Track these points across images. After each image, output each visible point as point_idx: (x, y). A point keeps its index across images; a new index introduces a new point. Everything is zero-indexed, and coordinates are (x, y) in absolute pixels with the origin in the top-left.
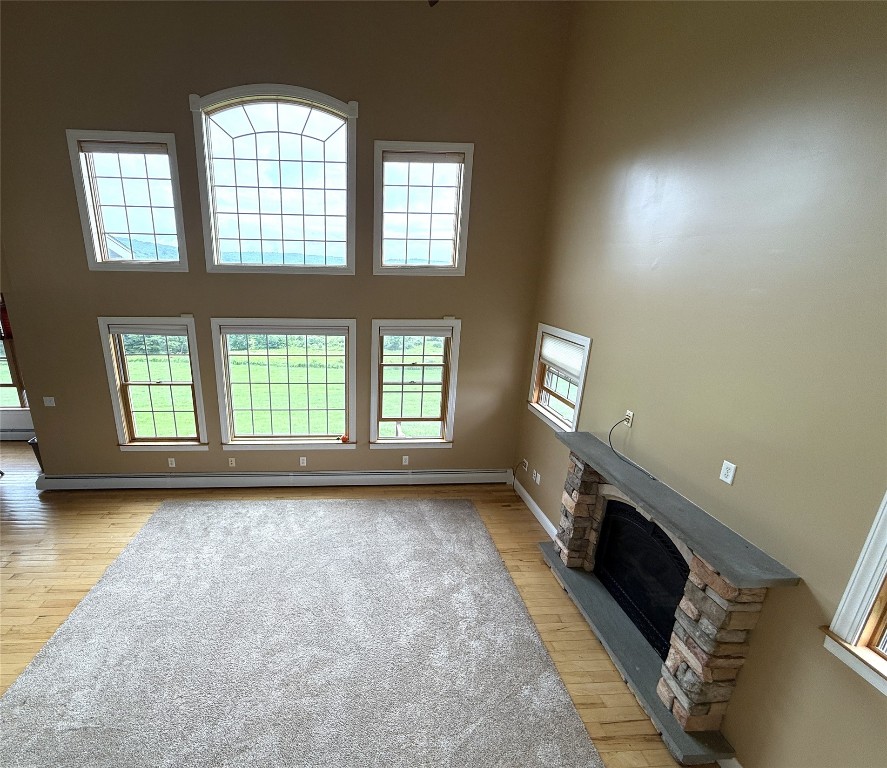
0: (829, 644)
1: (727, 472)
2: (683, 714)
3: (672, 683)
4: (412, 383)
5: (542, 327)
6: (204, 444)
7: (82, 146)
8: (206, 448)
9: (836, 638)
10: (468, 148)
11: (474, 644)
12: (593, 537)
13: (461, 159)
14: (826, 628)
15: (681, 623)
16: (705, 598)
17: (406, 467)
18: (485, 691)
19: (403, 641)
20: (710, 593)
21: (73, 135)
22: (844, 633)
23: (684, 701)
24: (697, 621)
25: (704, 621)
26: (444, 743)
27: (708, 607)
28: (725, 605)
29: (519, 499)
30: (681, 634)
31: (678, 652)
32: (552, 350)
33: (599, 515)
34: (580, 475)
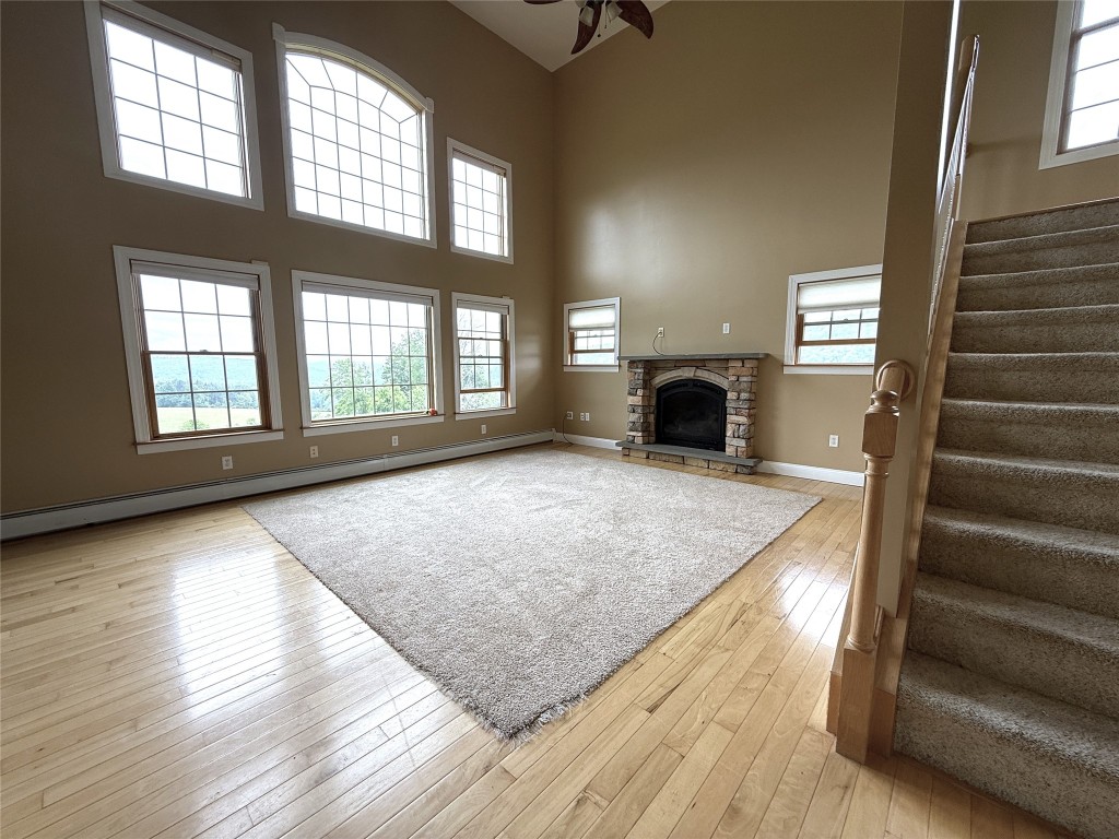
0: (785, 369)
2: (744, 450)
3: (735, 442)
5: (568, 306)
6: (278, 430)
8: (281, 435)
9: (787, 365)
10: (508, 167)
12: (652, 418)
13: (502, 172)
14: (783, 365)
15: (730, 406)
16: (740, 383)
17: (485, 435)
20: (741, 379)
22: (789, 362)
23: (743, 444)
24: (738, 398)
25: (742, 395)
28: (750, 379)
29: (572, 444)
30: (733, 411)
31: (732, 423)
32: (579, 319)
33: (654, 402)
34: (641, 377)
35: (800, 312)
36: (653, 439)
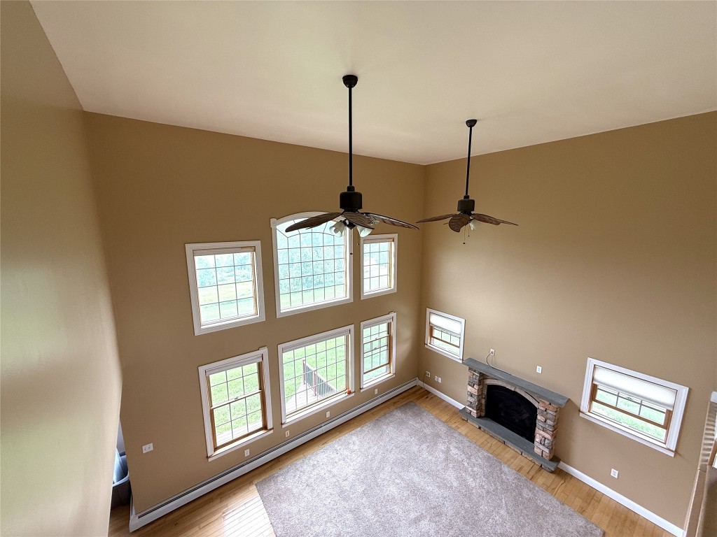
0: (581, 415)
1: (539, 370)
2: (548, 455)
3: (541, 447)
4: (375, 349)
5: (428, 310)
6: (271, 429)
7: (195, 253)
8: (272, 432)
9: (582, 413)
10: (396, 236)
11: (475, 469)
12: (483, 401)
13: (391, 240)
14: (579, 411)
15: (539, 424)
16: (547, 414)
17: (377, 395)
18: (495, 485)
19: (455, 484)
20: (548, 411)
21: (189, 247)
22: (584, 411)
23: (547, 451)
24: (545, 422)
25: (548, 421)
26: (502, 512)
27: (549, 416)
28: (554, 414)
29: (428, 392)
30: (541, 428)
31: (540, 435)
32: (435, 319)
33: (485, 392)
34: (478, 378)
35: (595, 382)
36: (483, 414)
